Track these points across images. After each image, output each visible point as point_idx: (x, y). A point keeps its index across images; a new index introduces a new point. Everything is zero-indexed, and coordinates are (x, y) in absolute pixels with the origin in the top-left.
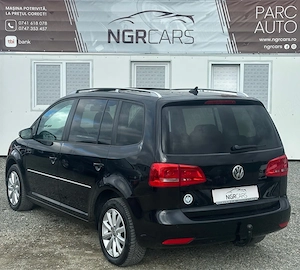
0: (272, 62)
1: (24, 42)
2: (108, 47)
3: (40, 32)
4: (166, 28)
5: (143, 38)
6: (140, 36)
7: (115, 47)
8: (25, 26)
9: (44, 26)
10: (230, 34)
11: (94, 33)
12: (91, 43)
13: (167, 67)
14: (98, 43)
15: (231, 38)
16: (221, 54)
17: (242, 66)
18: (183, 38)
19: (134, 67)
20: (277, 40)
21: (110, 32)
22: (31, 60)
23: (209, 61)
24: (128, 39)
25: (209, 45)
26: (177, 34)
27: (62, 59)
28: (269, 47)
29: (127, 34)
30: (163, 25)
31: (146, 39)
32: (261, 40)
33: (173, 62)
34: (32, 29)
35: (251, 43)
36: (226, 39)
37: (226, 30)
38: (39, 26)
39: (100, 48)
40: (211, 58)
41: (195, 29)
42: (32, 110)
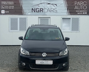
0: (80, 17)
1: (7, 12)
2: (32, 13)
3: (12, 9)
4: (49, 8)
7: (34, 13)
8: (7, 7)
9: (13, 7)
11: (28, 9)
12: (27, 12)
13: (49, 19)
14: (29, 12)
15: (68, 11)
17: (71, 19)
18: (54, 11)
19: (40, 19)
20: (81, 11)
21: (32, 9)
22: (9, 17)
23: (61, 17)
24: (38, 11)
25: (61, 13)
26: (52, 9)
28: (79, 13)
29: (37, 9)
31: (43, 11)
32: (76, 11)
33: (51, 18)
34: (9, 8)
35: (73, 12)
36: (66, 11)
37: (66, 9)
38: (11, 7)
39: (29, 14)
41: (57, 8)
42: (9, 32)
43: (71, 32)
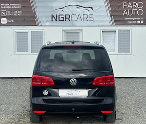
0: (131, 29)
1: (10, 21)
2: (51, 23)
3: (18, 16)
4: (80, 14)
5: (68, 18)
6: (67, 18)
7: (55, 23)
8: (11, 13)
9: (20, 13)
10: (111, 16)
11: (45, 16)
12: (43, 21)
13: (81, 32)
14: (47, 21)
15: (112, 18)
16: (107, 26)
17: (117, 32)
18: (88, 18)
19: (64, 33)
20: (134, 19)
21: (52, 16)
22: (14, 30)
23: (101, 29)
25: (101, 21)
26: (85, 16)
27: (29, 29)
28: (130, 22)
29: (61, 16)
30: (78, 12)
31: (70, 19)
32: (126, 19)
33: (83, 30)
34: (14, 15)
35: (121, 20)
36: (109, 18)
37: (109, 14)
38: (18, 13)
39: (47, 24)
40: (102, 28)
41: (94, 14)
42: (14, 55)
43: (117, 55)
